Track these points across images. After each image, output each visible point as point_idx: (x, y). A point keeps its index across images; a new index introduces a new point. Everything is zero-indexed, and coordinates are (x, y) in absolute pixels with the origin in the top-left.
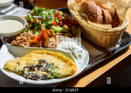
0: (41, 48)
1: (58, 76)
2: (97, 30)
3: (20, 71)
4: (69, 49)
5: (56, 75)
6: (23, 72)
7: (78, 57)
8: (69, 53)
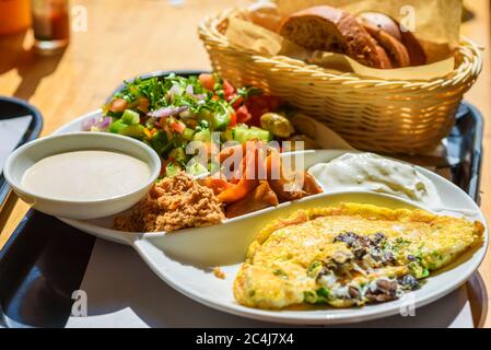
0: (279, 205)
1: (439, 263)
2: (419, 88)
3: (312, 295)
4: (371, 179)
5: (430, 264)
6: (321, 292)
7: (418, 194)
8: (380, 190)
